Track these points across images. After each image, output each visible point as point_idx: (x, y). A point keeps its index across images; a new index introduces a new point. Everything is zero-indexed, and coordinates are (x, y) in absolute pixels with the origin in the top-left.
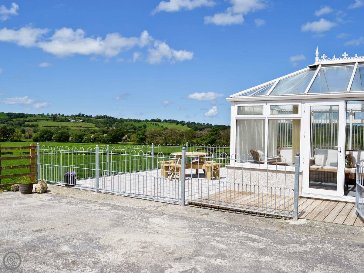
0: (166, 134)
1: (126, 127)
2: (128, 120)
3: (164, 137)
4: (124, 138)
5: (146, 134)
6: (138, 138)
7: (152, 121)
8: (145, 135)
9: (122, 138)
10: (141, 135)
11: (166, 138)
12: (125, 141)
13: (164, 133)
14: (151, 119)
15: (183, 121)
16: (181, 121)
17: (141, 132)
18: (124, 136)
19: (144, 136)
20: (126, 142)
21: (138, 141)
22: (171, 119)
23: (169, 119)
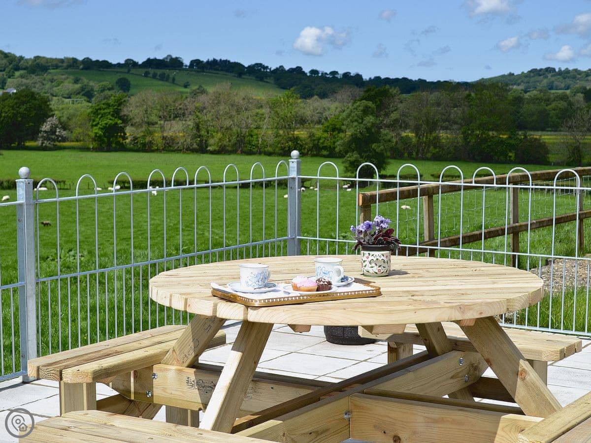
0: (201, 110)
1: (55, 89)
2: (62, 61)
3: (191, 123)
4: (46, 127)
5: (125, 111)
6: (96, 125)
7: (150, 67)
8: (122, 114)
9: (39, 127)
10: (109, 117)
11: (198, 127)
12: (48, 139)
13: (191, 107)
14: (145, 60)
15: (261, 64)
16: (253, 63)
17: (108, 105)
18: (44, 121)
19: (120, 118)
20: (54, 140)
21: (97, 138)
22: (218, 58)
23: (211, 59)
